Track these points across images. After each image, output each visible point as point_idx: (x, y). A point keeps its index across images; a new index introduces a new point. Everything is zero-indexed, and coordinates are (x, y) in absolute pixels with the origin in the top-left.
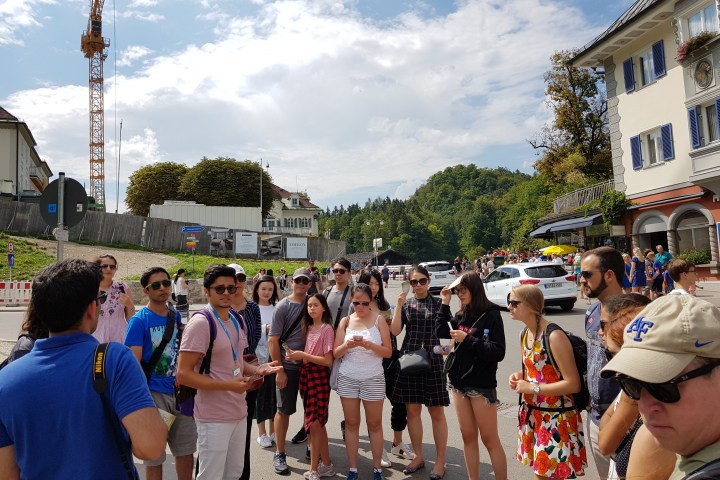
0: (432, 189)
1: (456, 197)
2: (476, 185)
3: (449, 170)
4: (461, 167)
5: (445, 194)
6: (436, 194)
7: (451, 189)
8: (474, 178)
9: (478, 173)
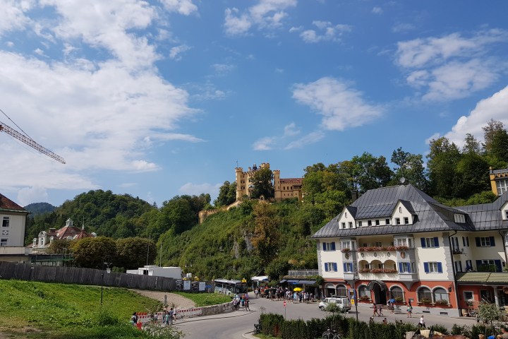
0: (78, 206)
1: (97, 213)
2: (112, 206)
3: (92, 192)
4: (101, 191)
5: (88, 210)
6: (82, 209)
7: (94, 207)
8: (111, 200)
9: (114, 197)
